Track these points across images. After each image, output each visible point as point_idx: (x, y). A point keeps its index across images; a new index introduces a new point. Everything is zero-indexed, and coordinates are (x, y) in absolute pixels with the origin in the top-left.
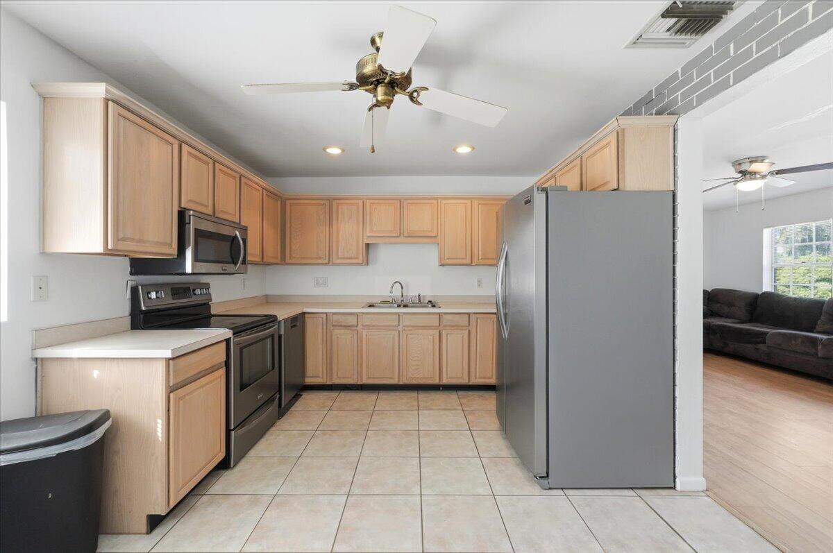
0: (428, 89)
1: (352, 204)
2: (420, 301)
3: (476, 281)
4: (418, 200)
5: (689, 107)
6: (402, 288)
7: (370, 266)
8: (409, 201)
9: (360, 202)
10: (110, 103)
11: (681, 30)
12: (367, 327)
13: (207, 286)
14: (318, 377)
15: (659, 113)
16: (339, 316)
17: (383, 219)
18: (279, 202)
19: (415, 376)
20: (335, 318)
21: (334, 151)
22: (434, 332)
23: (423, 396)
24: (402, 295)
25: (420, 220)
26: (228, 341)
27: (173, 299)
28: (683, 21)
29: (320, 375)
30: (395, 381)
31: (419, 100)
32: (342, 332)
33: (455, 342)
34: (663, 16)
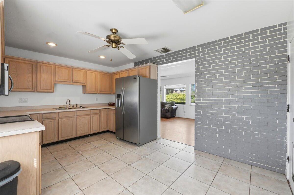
0: (124, 47)
1: (49, 66)
2: (77, 106)
3: (96, 99)
4: (78, 69)
5: (160, 64)
6: (70, 102)
8: (75, 69)
9: (53, 66)
11: (163, 52)
12: (61, 118)
15: (154, 63)
16: (46, 115)
17: (64, 74)
19: (81, 133)
20: (44, 115)
21: (52, 45)
22: (88, 116)
23: (85, 139)
24: (69, 105)
25: (79, 76)
28: (164, 50)
30: (74, 136)
31: (119, 49)
32: (48, 121)
33: (95, 119)
34: (163, 49)
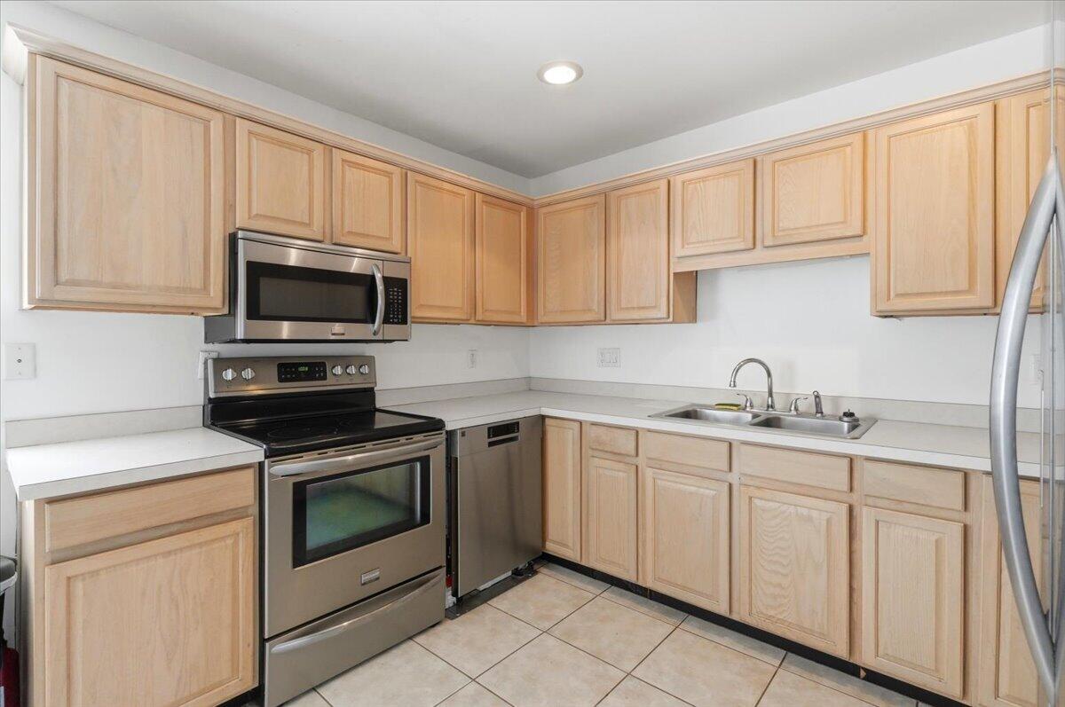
1: (648, 192)
2: (819, 410)
4: (804, 147)
6: (769, 374)
7: (699, 325)
8: (777, 156)
9: (663, 184)
10: (39, 59)
13: (369, 361)
14: (565, 545)
16: (601, 431)
18: (523, 214)
19: (772, 613)
20: (595, 433)
21: (560, 75)
22: (832, 506)
24: (771, 394)
25: (809, 197)
26: (261, 465)
27: (281, 380)
29: (571, 545)
30: (718, 607)
32: (608, 463)
